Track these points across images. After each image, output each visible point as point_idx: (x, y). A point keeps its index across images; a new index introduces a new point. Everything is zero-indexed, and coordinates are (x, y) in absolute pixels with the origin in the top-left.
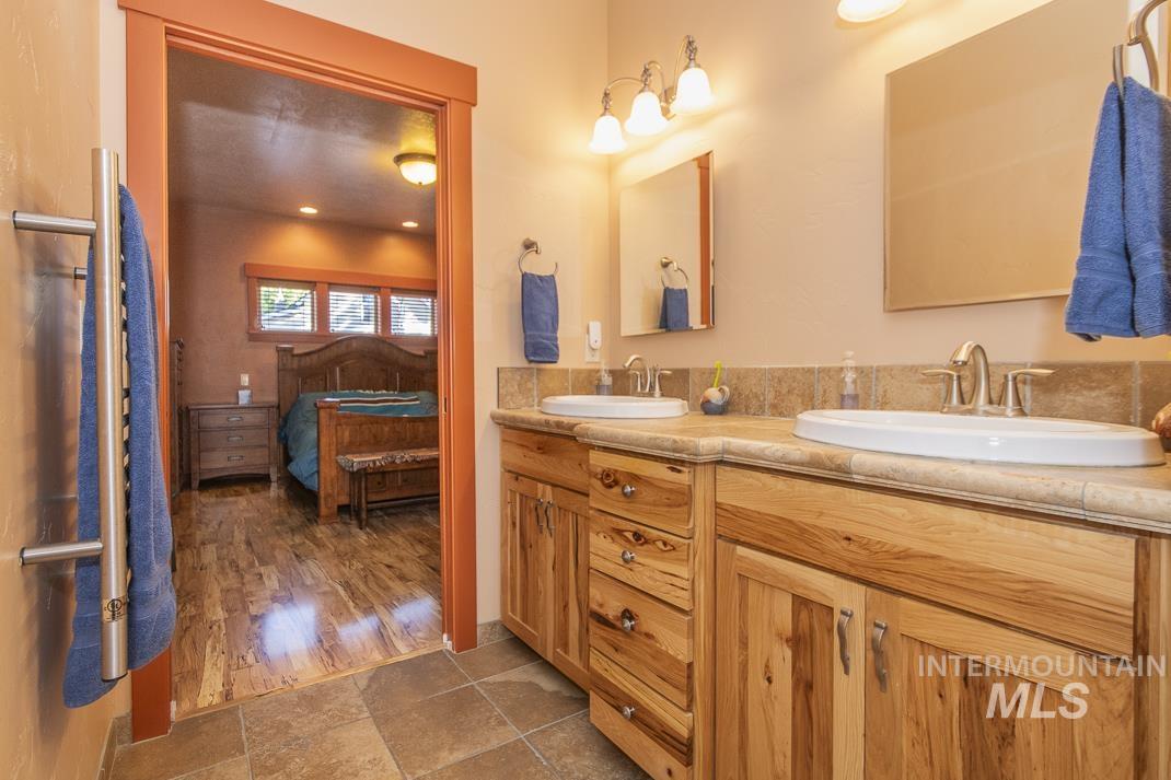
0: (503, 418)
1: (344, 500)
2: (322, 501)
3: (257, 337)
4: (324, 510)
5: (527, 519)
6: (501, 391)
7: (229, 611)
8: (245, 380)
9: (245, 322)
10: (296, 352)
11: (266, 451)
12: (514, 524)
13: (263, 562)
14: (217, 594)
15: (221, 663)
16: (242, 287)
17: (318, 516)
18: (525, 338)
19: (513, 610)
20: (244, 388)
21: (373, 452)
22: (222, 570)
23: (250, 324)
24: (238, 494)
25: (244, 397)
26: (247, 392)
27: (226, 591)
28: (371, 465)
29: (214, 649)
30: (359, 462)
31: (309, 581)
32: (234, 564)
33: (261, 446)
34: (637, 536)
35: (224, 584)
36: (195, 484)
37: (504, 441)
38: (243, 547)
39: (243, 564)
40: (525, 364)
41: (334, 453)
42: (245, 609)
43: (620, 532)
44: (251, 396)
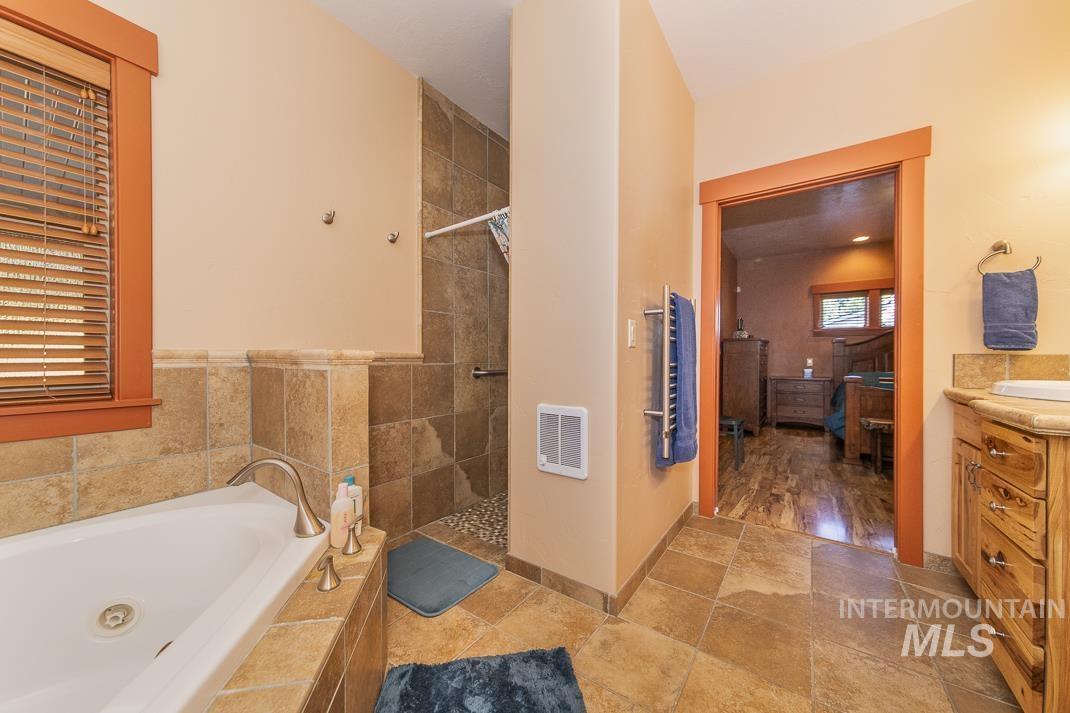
0: (956, 395)
1: (866, 450)
2: (847, 448)
3: (819, 333)
4: (848, 454)
5: (968, 478)
6: (956, 374)
7: (761, 487)
8: (810, 362)
9: (811, 323)
10: (848, 343)
11: (822, 410)
12: (960, 481)
13: (793, 472)
14: (759, 478)
15: (746, 506)
16: (809, 302)
17: (844, 457)
18: (985, 328)
19: (960, 552)
20: (808, 368)
21: (881, 418)
22: (767, 469)
23: (815, 326)
24: (798, 435)
25: (808, 372)
26: (811, 370)
27: (764, 479)
28: (886, 427)
29: (746, 499)
30: (875, 424)
31: (815, 489)
32: (775, 468)
33: (818, 407)
34: (1005, 491)
35: (765, 476)
36: (774, 424)
37: (955, 413)
38: (785, 461)
39: (780, 469)
40: (985, 350)
41: (857, 414)
42: (771, 488)
43: (997, 488)
44: (813, 373)
